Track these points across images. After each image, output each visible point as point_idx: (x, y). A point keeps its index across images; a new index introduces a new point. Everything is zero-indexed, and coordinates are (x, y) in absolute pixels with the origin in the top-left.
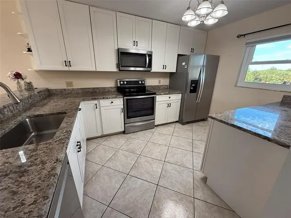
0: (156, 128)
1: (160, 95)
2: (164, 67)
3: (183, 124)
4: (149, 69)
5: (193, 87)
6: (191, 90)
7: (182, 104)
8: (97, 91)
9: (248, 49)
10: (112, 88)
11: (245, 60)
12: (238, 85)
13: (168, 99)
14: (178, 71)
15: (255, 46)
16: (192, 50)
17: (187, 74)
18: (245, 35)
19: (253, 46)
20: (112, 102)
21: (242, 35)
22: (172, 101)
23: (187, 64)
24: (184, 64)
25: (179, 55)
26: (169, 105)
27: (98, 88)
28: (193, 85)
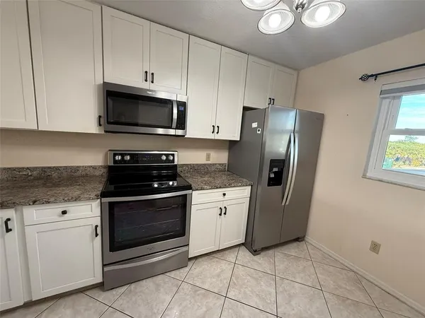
0: (190, 264)
1: (202, 189)
2: (215, 129)
3: (255, 252)
4: (180, 132)
5: (275, 173)
6: (270, 179)
7: (253, 208)
8: (55, 175)
9: (386, 102)
10: (94, 168)
11: (380, 126)
12: (368, 175)
13: (221, 198)
14: (244, 139)
15: (400, 97)
16: (272, 101)
17: (263, 145)
18: (376, 76)
19: (394, 98)
20: (64, 213)
21: (372, 76)
22: (229, 202)
23: (262, 125)
24: (255, 125)
25: (245, 109)
26: (223, 212)
27: (57, 169)
28: (275, 170)
